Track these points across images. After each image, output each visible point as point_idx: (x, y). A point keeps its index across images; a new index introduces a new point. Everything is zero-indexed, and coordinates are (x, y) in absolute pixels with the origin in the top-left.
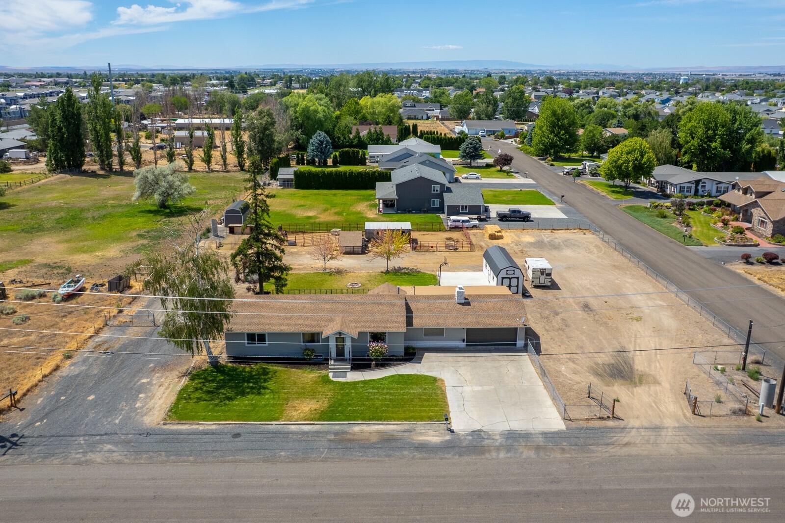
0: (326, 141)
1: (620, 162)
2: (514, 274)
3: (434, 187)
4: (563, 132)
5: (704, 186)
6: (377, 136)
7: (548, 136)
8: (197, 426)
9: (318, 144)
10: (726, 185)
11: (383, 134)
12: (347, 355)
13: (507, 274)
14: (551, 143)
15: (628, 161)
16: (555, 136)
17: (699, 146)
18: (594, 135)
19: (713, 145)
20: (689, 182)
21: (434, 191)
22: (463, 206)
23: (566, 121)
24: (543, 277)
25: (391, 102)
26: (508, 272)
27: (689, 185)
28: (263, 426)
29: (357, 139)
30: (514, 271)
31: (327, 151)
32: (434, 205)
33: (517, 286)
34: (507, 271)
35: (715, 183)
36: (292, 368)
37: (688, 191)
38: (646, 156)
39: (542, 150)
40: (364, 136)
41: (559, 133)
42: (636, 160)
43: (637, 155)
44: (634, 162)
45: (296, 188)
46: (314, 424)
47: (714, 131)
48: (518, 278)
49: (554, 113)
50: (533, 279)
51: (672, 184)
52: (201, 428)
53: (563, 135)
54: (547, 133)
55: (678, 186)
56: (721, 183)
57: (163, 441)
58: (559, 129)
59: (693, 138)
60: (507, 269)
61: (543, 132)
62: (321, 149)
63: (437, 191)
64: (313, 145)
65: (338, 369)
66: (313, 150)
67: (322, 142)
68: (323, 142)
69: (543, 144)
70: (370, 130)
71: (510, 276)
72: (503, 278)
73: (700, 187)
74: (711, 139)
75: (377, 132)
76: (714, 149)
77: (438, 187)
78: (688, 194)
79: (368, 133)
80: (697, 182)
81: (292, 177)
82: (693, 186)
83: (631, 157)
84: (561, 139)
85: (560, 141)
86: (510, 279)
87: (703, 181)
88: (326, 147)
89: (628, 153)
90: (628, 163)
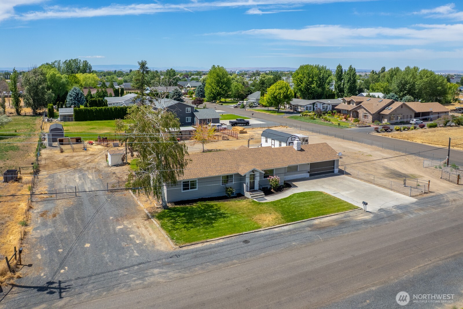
1: (275, 94)
2: (295, 140)
3: (187, 109)
4: (224, 86)
5: (317, 106)
6: (103, 94)
7: (216, 89)
8: (208, 243)
9: (75, 95)
10: (327, 105)
11: (107, 92)
12: (257, 187)
13: (292, 140)
14: (218, 93)
15: (280, 93)
16: (220, 88)
17: (305, 87)
18: (238, 88)
19: (313, 86)
20: (310, 104)
21: (187, 111)
22: (208, 119)
23: (225, 79)
24: (304, 143)
27: (310, 106)
28: (256, 233)
29: (90, 96)
30: (295, 138)
31: (81, 100)
32: (187, 121)
34: (292, 138)
35: (322, 104)
36: (225, 201)
37: (310, 109)
38: (289, 90)
39: (212, 97)
40: (94, 94)
41: (222, 86)
42: (284, 92)
43: (285, 89)
44: (284, 94)
45: (75, 121)
46: (288, 225)
47: (312, 78)
49: (218, 75)
51: (301, 106)
52: (213, 243)
53: (224, 87)
54: (215, 87)
55: (305, 107)
56: (324, 104)
57: (196, 257)
58: (222, 83)
59: (302, 83)
61: (212, 86)
62: (78, 99)
63: (189, 111)
64: (71, 96)
65: (257, 196)
66: (71, 100)
68: (79, 94)
69: (213, 94)
70: (98, 90)
72: (290, 143)
73: (315, 107)
74: (312, 83)
75: (103, 91)
76: (313, 88)
77: (189, 109)
78: (310, 111)
79: (97, 92)
80: (314, 104)
81: (73, 113)
82: (312, 106)
83: (282, 91)
84: (223, 90)
85: (223, 91)
87: (316, 103)
89: (279, 89)
90: (281, 95)
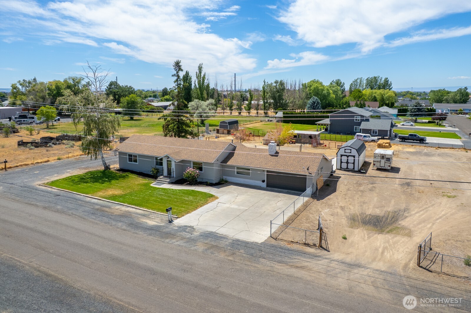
0: (317, 102)
2: (351, 153)
3: (357, 117)
13: (345, 152)
21: (356, 120)
22: (374, 130)
24: (383, 161)
25: (388, 94)
26: (346, 151)
28: (77, 195)
30: (351, 150)
32: (356, 130)
33: (354, 163)
34: (345, 149)
46: (100, 200)
48: (354, 156)
50: (375, 163)
60: (345, 148)
62: (314, 107)
63: (359, 120)
65: (162, 181)
67: (314, 103)
71: (348, 154)
72: (342, 156)
75: (361, 104)
81: (282, 116)
86: (348, 156)
88: (317, 105)
